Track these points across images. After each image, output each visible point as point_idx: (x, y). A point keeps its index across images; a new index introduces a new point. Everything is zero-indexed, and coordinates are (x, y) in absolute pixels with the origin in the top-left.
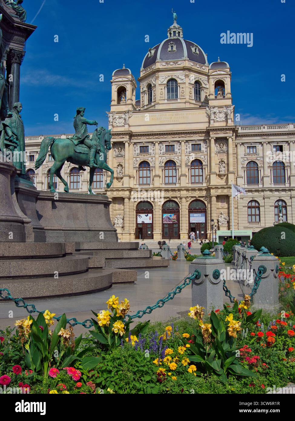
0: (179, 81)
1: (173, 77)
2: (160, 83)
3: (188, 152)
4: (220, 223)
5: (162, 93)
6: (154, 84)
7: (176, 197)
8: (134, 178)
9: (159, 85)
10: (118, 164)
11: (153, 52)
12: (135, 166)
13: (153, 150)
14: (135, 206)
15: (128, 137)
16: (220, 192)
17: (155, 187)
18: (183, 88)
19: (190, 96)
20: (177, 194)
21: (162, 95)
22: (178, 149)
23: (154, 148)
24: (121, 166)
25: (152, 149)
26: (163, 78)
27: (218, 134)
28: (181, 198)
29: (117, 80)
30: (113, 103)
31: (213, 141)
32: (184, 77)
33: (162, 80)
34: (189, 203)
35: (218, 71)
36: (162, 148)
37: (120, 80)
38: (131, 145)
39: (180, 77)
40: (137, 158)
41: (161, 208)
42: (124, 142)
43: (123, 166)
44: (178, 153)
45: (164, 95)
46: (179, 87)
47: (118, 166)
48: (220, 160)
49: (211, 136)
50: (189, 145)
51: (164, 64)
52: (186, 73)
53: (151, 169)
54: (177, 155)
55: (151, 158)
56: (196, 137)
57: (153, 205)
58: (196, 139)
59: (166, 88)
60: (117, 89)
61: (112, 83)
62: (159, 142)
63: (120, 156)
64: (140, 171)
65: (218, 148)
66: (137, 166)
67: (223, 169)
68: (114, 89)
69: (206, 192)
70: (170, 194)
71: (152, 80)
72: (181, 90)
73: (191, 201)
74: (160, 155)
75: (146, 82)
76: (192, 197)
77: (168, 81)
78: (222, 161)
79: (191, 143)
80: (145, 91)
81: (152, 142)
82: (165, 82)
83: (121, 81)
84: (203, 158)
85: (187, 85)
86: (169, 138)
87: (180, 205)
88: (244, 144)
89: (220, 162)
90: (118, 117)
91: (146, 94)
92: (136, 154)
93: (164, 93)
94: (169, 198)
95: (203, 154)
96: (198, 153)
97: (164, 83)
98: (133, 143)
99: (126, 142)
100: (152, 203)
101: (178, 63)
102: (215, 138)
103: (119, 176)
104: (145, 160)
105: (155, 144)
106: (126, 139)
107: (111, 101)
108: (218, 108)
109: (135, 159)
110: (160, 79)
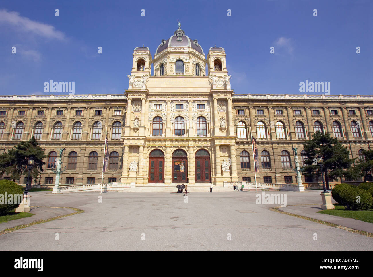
0: (185, 61)
1: (180, 58)
2: (170, 61)
3: (194, 110)
4: (223, 169)
5: (171, 68)
6: (165, 62)
7: (185, 147)
8: (148, 129)
9: (170, 62)
10: (135, 117)
11: (165, 42)
12: (150, 120)
13: (165, 108)
14: (149, 153)
15: (145, 95)
16: (223, 142)
17: (166, 137)
18: (187, 66)
19: (193, 72)
20: (186, 144)
21: (172, 70)
22: (186, 107)
23: (166, 106)
24: (138, 119)
25: (165, 106)
26: (173, 58)
27: (220, 95)
28: (189, 147)
29: (137, 54)
30: (133, 70)
31: (215, 101)
32: (189, 59)
33: (172, 60)
34: (195, 151)
35: (217, 52)
36: (172, 106)
37: (140, 53)
38: (147, 103)
39: (186, 58)
40: (152, 114)
41: (171, 156)
42: (142, 99)
43: (140, 119)
44: (186, 110)
45: (173, 70)
46: (184, 65)
47: (135, 119)
48: (221, 117)
49: (214, 97)
50: (195, 105)
51: (174, 49)
52: (190, 56)
53: (163, 122)
54: (185, 112)
55: (163, 114)
56: (201, 98)
57: (165, 153)
58: (201, 99)
59: (175, 65)
60: (137, 60)
61: (133, 55)
62: (170, 101)
63: (137, 111)
64: (154, 125)
65: (219, 108)
66: (152, 119)
67: (224, 124)
68: (135, 60)
69: (210, 143)
70: (179, 144)
71: (164, 60)
72: (186, 67)
73: (197, 150)
74: (172, 112)
75: (159, 62)
76: (198, 147)
77: (177, 61)
78: (223, 118)
79: (197, 103)
80: (158, 68)
81: (165, 101)
82: (175, 61)
83: (141, 55)
84: (207, 115)
85: (191, 64)
86: (179, 98)
87: (188, 153)
88: (235, 108)
89: (221, 119)
90: (137, 80)
91: (158, 71)
92: (151, 110)
93: (173, 68)
94: (179, 147)
95: (206, 112)
96: (202, 111)
97: (173, 61)
98: (149, 101)
99: (143, 99)
100: (164, 152)
101: (184, 49)
102: (217, 99)
103: (135, 127)
104: (159, 115)
105: (167, 102)
106: (143, 96)
107: (132, 69)
108: (218, 78)
109: (149, 114)
110: (170, 59)
